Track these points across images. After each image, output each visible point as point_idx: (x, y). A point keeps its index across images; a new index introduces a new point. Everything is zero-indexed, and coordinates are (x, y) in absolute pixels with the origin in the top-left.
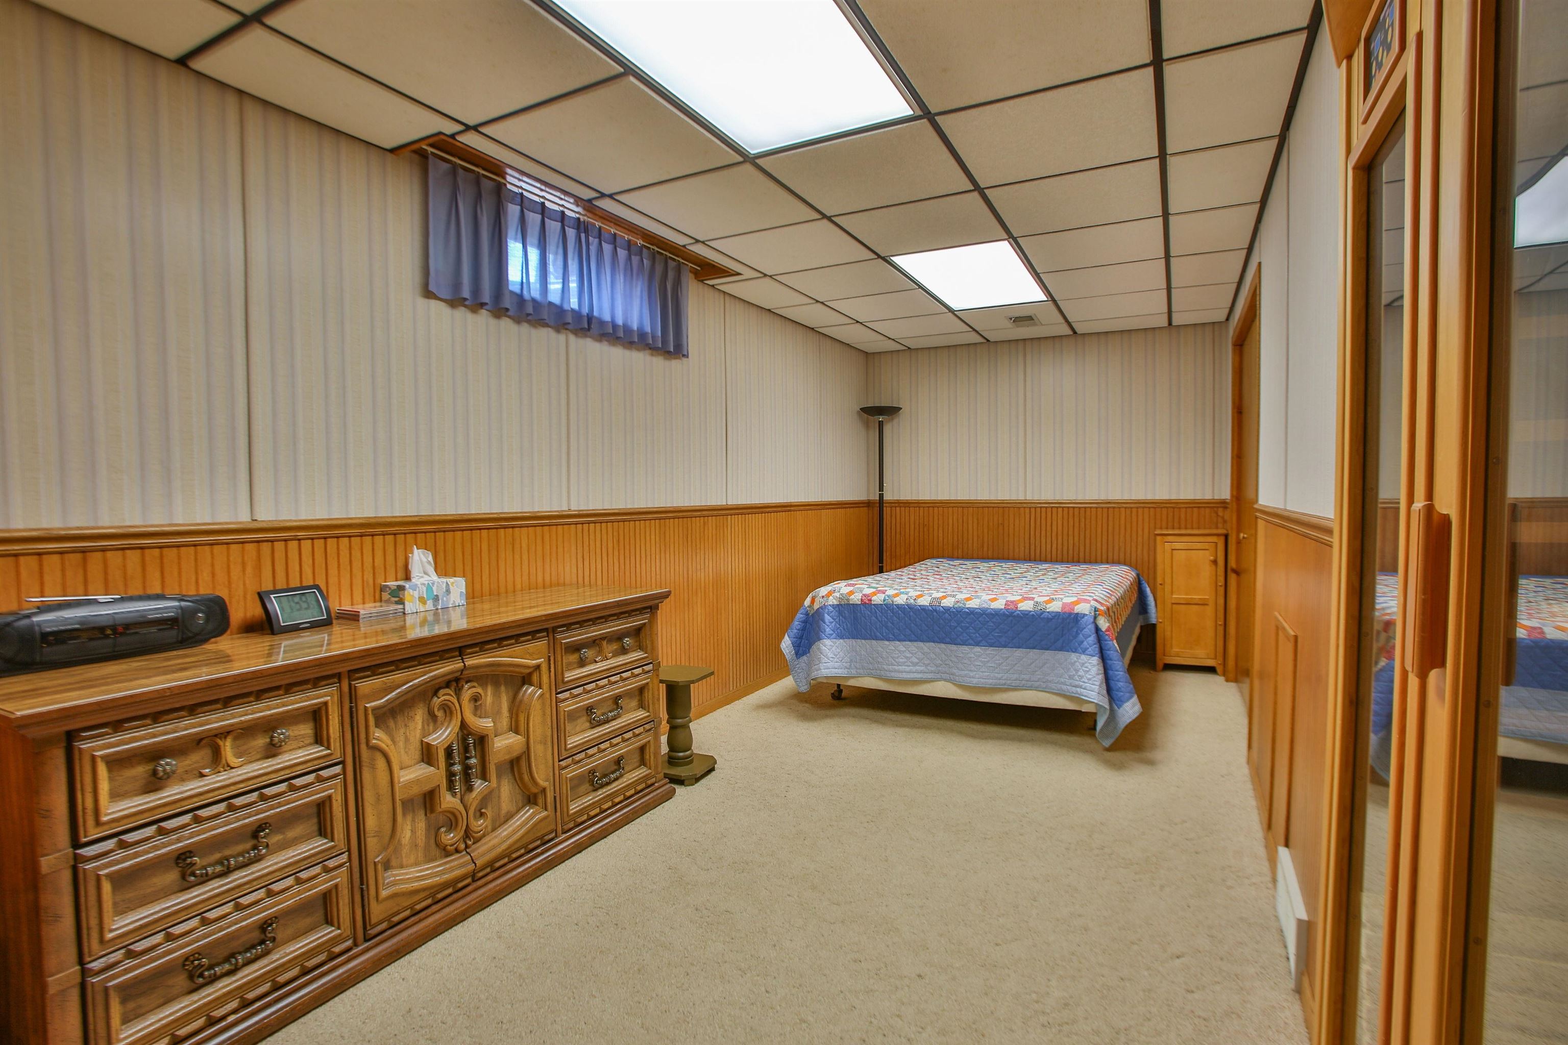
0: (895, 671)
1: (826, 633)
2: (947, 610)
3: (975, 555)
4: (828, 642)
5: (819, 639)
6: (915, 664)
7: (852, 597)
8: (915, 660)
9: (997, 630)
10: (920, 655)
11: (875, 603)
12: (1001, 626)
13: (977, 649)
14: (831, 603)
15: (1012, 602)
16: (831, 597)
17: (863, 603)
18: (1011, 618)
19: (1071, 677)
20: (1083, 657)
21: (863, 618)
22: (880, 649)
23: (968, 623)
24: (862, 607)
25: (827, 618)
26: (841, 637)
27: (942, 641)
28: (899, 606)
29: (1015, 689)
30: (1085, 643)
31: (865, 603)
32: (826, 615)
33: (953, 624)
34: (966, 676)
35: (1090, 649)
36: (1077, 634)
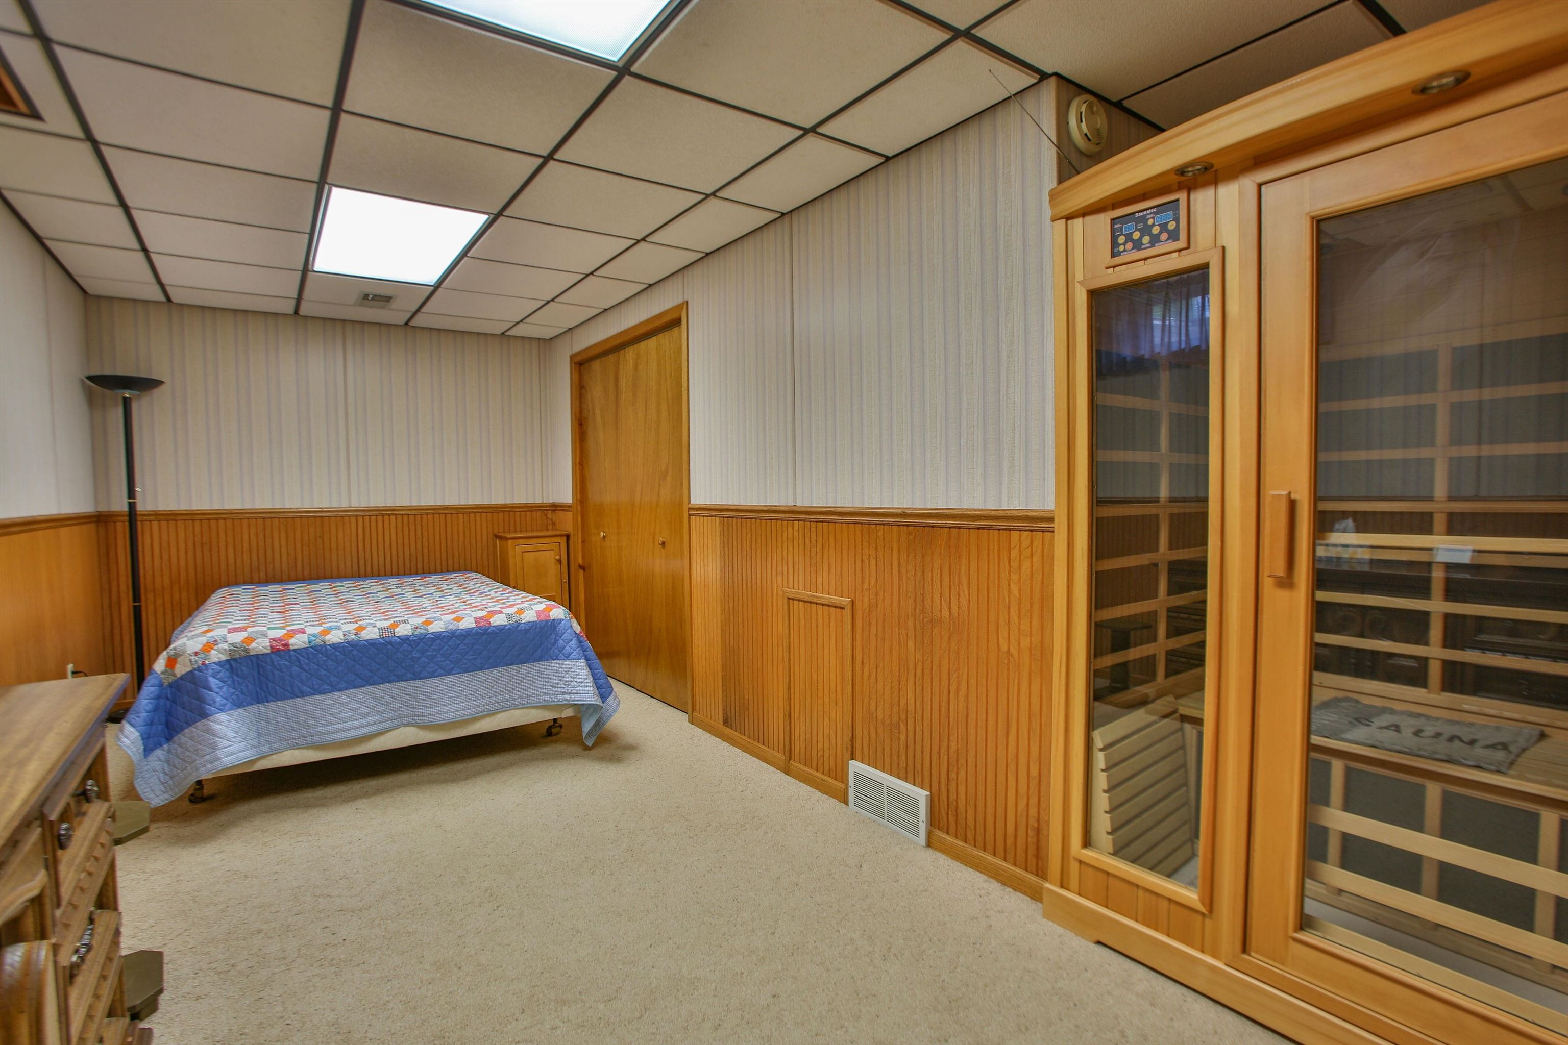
0: (339, 731)
1: (217, 705)
2: (405, 640)
3: (285, 577)
4: (222, 717)
5: (204, 715)
6: (365, 716)
7: (254, 645)
8: (365, 710)
9: (471, 653)
10: (372, 702)
11: (296, 647)
12: (475, 647)
13: (449, 679)
14: (216, 660)
15: (481, 618)
16: (213, 652)
17: (275, 651)
18: (485, 637)
19: (553, 686)
20: (567, 662)
21: (276, 672)
22: (309, 707)
23: (434, 650)
24: (273, 656)
25: (213, 682)
26: (239, 705)
27: (400, 678)
28: (335, 646)
29: (491, 714)
30: (567, 648)
31: (279, 650)
32: (211, 679)
33: (416, 655)
34: (438, 713)
35: (574, 653)
36: (556, 641)
